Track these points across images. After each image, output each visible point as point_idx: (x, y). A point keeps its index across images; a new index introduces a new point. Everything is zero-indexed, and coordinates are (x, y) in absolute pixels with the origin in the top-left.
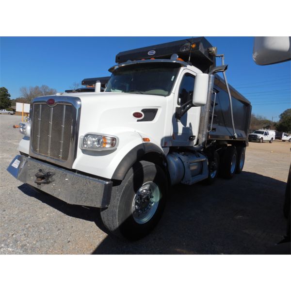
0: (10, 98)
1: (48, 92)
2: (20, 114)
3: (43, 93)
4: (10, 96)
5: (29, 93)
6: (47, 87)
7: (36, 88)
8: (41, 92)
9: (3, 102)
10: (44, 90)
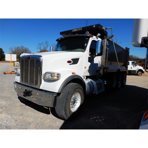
1: (24, 50)
2: (9, 62)
3: (22, 50)
4: (4, 53)
5: (14, 50)
6: (23, 47)
7: (18, 48)
8: (21, 50)
10: (22, 48)
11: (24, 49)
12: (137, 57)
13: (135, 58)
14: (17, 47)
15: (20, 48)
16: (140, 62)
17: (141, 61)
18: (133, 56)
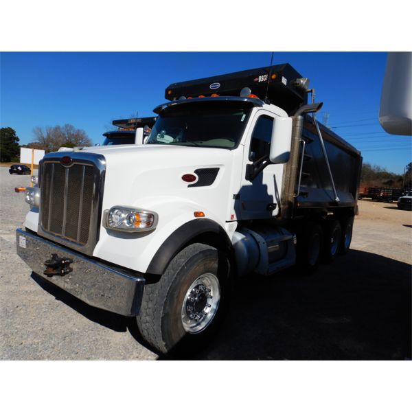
0: (18, 142)
1: (73, 135)
4: (18, 140)
5: (45, 135)
6: (72, 127)
7: (56, 128)
8: (64, 134)
9: (8, 149)
10: (68, 130)
11: (72, 132)
12: (382, 170)
13: (376, 172)
14: (53, 126)
15: (63, 131)
16: (390, 185)
17: (393, 180)
18: (369, 166)
